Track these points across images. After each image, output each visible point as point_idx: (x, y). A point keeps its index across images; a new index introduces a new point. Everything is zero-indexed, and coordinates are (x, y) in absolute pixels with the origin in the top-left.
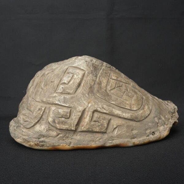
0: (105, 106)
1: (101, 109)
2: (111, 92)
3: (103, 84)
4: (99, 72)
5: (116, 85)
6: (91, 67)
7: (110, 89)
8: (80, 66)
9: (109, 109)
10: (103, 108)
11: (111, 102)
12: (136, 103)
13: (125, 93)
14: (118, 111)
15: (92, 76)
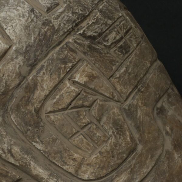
0: (16, 149)
1: (5, 153)
2: (48, 116)
3: (37, 93)
4: (48, 53)
5: (72, 101)
6: (34, 34)
7: (49, 109)
8: (7, 24)
9: (23, 158)
10: (10, 151)
11: (34, 144)
12: (101, 161)
13: (85, 130)
14: (41, 171)
15: (21, 63)
